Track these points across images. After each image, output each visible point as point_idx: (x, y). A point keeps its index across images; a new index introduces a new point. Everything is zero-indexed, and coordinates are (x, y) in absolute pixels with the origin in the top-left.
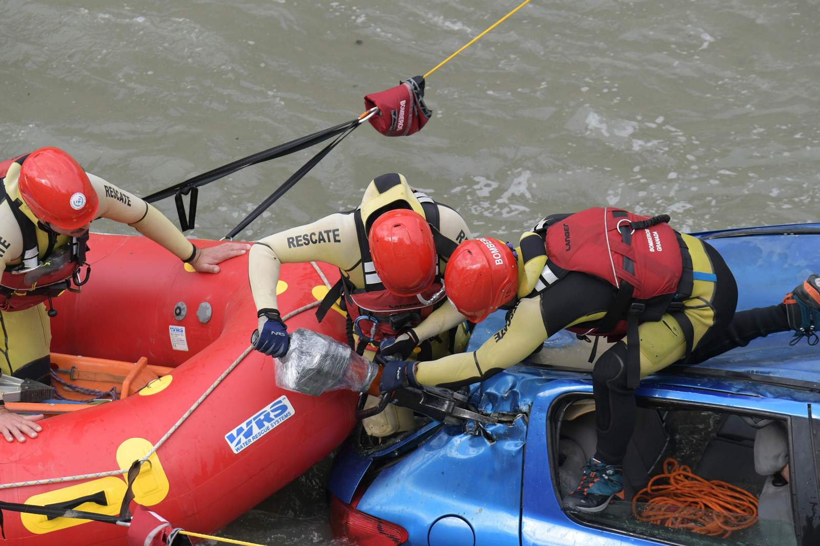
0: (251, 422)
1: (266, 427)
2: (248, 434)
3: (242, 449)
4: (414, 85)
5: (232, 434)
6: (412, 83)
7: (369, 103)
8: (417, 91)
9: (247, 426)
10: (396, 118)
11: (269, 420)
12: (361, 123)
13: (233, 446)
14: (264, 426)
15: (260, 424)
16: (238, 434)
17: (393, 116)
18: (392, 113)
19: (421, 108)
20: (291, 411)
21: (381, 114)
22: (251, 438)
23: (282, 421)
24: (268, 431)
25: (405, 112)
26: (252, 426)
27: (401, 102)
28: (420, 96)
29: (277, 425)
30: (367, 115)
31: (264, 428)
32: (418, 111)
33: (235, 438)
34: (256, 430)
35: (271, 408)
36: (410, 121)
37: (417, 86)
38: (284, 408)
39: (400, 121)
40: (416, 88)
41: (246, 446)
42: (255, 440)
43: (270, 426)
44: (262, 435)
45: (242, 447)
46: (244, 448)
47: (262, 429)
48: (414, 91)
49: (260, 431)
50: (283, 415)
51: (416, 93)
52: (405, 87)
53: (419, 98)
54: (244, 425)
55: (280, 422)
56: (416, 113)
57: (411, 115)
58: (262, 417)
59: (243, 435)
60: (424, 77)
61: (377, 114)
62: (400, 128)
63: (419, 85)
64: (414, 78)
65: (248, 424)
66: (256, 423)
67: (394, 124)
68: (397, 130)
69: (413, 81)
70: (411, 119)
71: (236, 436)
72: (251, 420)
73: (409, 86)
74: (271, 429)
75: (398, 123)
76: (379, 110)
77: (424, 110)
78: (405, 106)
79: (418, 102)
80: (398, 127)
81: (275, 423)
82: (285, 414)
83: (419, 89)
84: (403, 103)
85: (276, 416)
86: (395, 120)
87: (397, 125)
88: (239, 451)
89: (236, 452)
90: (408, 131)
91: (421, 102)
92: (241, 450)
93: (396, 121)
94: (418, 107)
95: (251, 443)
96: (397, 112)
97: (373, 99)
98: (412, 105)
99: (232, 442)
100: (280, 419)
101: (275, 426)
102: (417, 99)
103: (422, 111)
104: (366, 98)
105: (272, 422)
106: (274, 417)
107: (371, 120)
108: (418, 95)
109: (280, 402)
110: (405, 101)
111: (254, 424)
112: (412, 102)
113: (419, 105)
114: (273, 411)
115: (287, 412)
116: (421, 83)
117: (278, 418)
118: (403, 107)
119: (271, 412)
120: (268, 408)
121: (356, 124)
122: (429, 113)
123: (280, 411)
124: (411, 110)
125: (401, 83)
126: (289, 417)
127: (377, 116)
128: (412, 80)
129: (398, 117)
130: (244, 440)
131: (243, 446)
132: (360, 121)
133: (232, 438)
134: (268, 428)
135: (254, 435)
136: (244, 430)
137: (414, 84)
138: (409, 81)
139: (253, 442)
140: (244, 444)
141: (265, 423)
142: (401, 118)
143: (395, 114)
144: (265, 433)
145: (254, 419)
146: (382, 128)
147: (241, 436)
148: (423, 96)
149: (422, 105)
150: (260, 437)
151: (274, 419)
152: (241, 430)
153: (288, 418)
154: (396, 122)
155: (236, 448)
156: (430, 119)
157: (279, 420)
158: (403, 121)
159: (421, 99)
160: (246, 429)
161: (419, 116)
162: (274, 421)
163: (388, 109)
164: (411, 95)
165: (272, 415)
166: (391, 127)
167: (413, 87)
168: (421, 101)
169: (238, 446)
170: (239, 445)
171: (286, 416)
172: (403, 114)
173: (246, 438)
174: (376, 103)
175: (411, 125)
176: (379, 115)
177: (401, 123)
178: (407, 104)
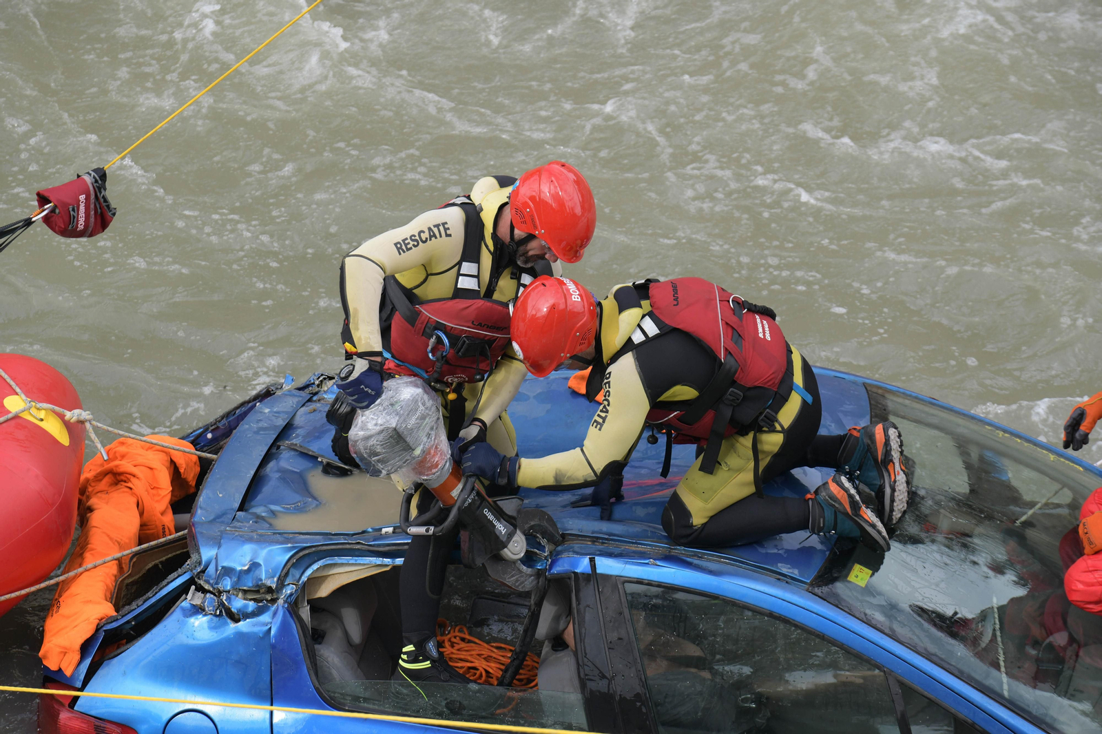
4: (94, 177)
7: (43, 200)
8: (97, 185)
10: (75, 215)
12: (34, 222)
17: (72, 213)
18: (71, 209)
19: (105, 204)
21: (57, 211)
27: (80, 197)
28: (102, 190)
30: (40, 213)
32: (100, 208)
36: (92, 220)
37: (98, 178)
39: (81, 219)
40: (96, 181)
48: (95, 185)
51: (97, 187)
52: (84, 180)
53: (100, 193)
56: (99, 210)
57: (92, 213)
60: (105, 168)
61: (53, 211)
62: (81, 227)
63: (100, 177)
64: (94, 171)
67: (73, 222)
68: (78, 230)
69: (93, 174)
70: (93, 216)
73: (88, 180)
75: (78, 221)
76: (55, 206)
77: (108, 206)
78: (84, 201)
79: (100, 197)
80: (79, 226)
83: (100, 182)
84: (82, 198)
86: (74, 217)
87: (77, 224)
90: (89, 232)
91: (103, 197)
93: (76, 218)
94: (100, 203)
96: (76, 208)
97: (46, 194)
98: (93, 201)
102: (98, 194)
103: (105, 208)
104: (38, 194)
107: (46, 220)
108: (99, 189)
110: (84, 196)
112: (93, 197)
113: (102, 200)
116: (102, 175)
118: (82, 202)
121: (28, 223)
122: (113, 211)
124: (92, 206)
125: (78, 176)
127: (53, 214)
128: (91, 172)
129: (78, 214)
132: (33, 219)
138: (88, 173)
142: (81, 215)
143: (73, 210)
146: (60, 227)
148: (105, 189)
149: (105, 200)
154: (75, 220)
156: (115, 218)
158: (84, 219)
159: (103, 193)
161: (102, 213)
163: (66, 205)
164: (91, 188)
166: (70, 226)
167: (94, 180)
168: (103, 196)
172: (84, 210)
174: (51, 199)
175: (93, 224)
176: (55, 213)
177: (82, 221)
178: (87, 199)
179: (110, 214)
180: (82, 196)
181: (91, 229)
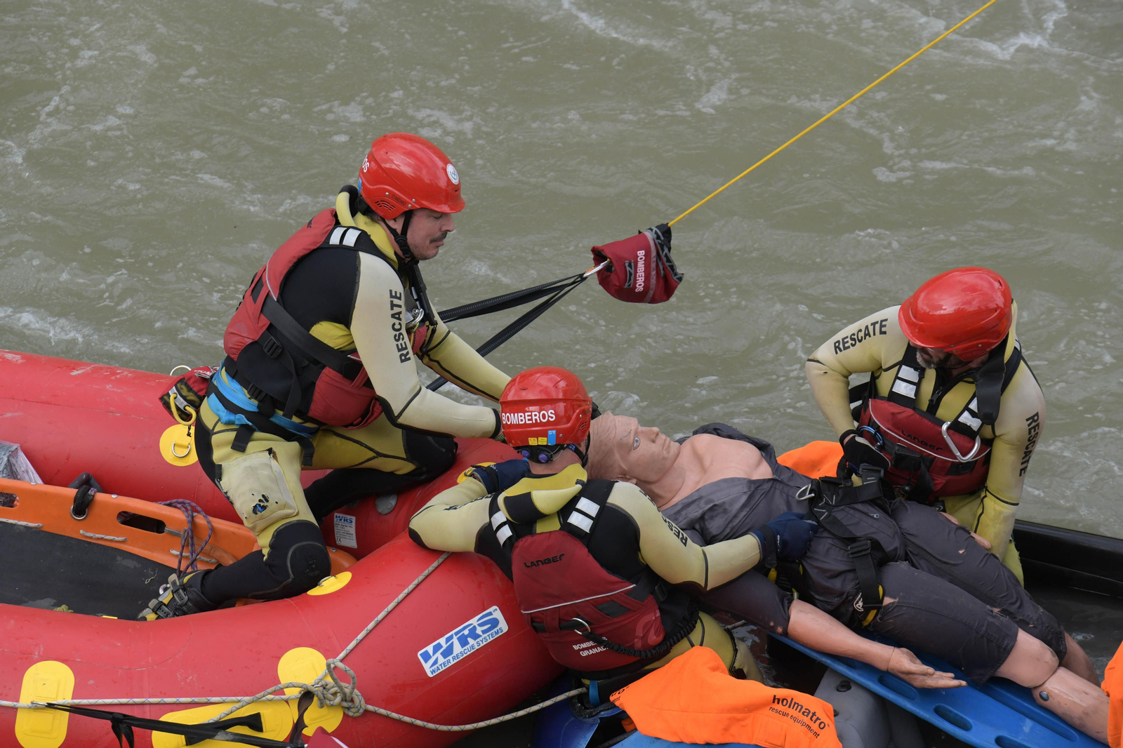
0: (451, 637)
1: (470, 645)
2: (448, 652)
3: (439, 671)
4: (656, 233)
5: (427, 651)
6: (654, 231)
7: (599, 255)
8: (660, 242)
9: (447, 642)
10: (633, 272)
11: (476, 637)
12: (586, 278)
13: (427, 667)
14: (469, 643)
15: (463, 641)
16: (435, 652)
17: (628, 269)
18: (627, 265)
19: (667, 264)
20: (503, 626)
21: (613, 269)
22: (450, 658)
23: (492, 639)
24: (472, 651)
25: (645, 267)
26: (452, 643)
27: (638, 252)
29: (485, 643)
30: (594, 268)
31: (468, 646)
32: (664, 269)
33: (430, 657)
34: (457, 648)
35: (478, 621)
36: (653, 281)
37: (661, 235)
38: (495, 623)
39: (640, 279)
40: (658, 237)
41: (444, 668)
42: (455, 661)
43: (476, 645)
44: (465, 655)
45: (438, 669)
46: (441, 670)
47: (466, 648)
48: (657, 241)
49: (462, 650)
50: (493, 631)
51: (659, 243)
52: (645, 237)
53: (663, 250)
54: (442, 641)
55: (489, 641)
56: (662, 272)
57: (654, 273)
58: (466, 632)
59: (441, 654)
60: (669, 225)
61: (608, 269)
62: (640, 288)
63: (663, 234)
64: (657, 227)
65: (448, 640)
66: (458, 638)
67: (630, 280)
68: (636, 291)
69: (655, 229)
70: (655, 277)
71: (431, 654)
72: (452, 635)
73: (650, 236)
74: (477, 648)
75: (635, 280)
76: (611, 262)
77: (672, 267)
78: (644, 258)
79: (663, 255)
80: (637, 286)
81: (482, 641)
82: (496, 630)
83: (662, 238)
84: (641, 253)
85: (484, 632)
86: (631, 274)
87: (635, 283)
88: (434, 674)
89: (430, 675)
91: (666, 256)
92: (437, 673)
93: (633, 276)
94: (663, 264)
95: (450, 665)
96: (632, 264)
97: (603, 250)
98: (655, 259)
99: (426, 662)
100: (488, 636)
101: (482, 645)
102: (661, 252)
103: (669, 268)
104: (595, 250)
105: (478, 640)
106: (481, 633)
107: (603, 277)
108: (662, 246)
109: (490, 614)
110: (643, 251)
111: (455, 640)
112: (654, 253)
113: (665, 259)
114: (480, 625)
115: (498, 628)
116: (666, 233)
117: (486, 635)
118: (641, 259)
119: (477, 627)
120: (474, 621)
121: (582, 278)
122: (680, 275)
123: (489, 625)
124: (653, 265)
125: (640, 232)
126: (501, 634)
127: (609, 273)
128: (653, 228)
129: (636, 272)
130: (441, 660)
131: (440, 667)
132: (585, 275)
133: (427, 657)
134: (473, 646)
135: (454, 654)
136: (442, 647)
137: (656, 231)
138: (651, 230)
139: (453, 663)
140: (441, 665)
141: (469, 639)
142: (640, 274)
143: (630, 266)
144: (469, 653)
145: (456, 634)
146: (615, 285)
147: (438, 654)
148: (669, 248)
149: (669, 260)
150: (462, 658)
151: (480, 636)
152: (439, 646)
153: (499, 635)
154: (632, 278)
155: (431, 669)
156: (681, 283)
157: (488, 638)
158: (643, 278)
159: (666, 250)
160: (445, 646)
162: (481, 638)
163: (622, 260)
164: (652, 244)
165: (479, 631)
166: (627, 284)
167: (655, 236)
168: (666, 254)
169: (433, 668)
170: (435, 666)
171: (497, 633)
172: (643, 268)
173: (445, 658)
174: (607, 253)
175: (654, 286)
176: (611, 272)
177: (640, 281)
178: (647, 255)
179: (675, 278)
180: (641, 252)
181: (651, 292)
